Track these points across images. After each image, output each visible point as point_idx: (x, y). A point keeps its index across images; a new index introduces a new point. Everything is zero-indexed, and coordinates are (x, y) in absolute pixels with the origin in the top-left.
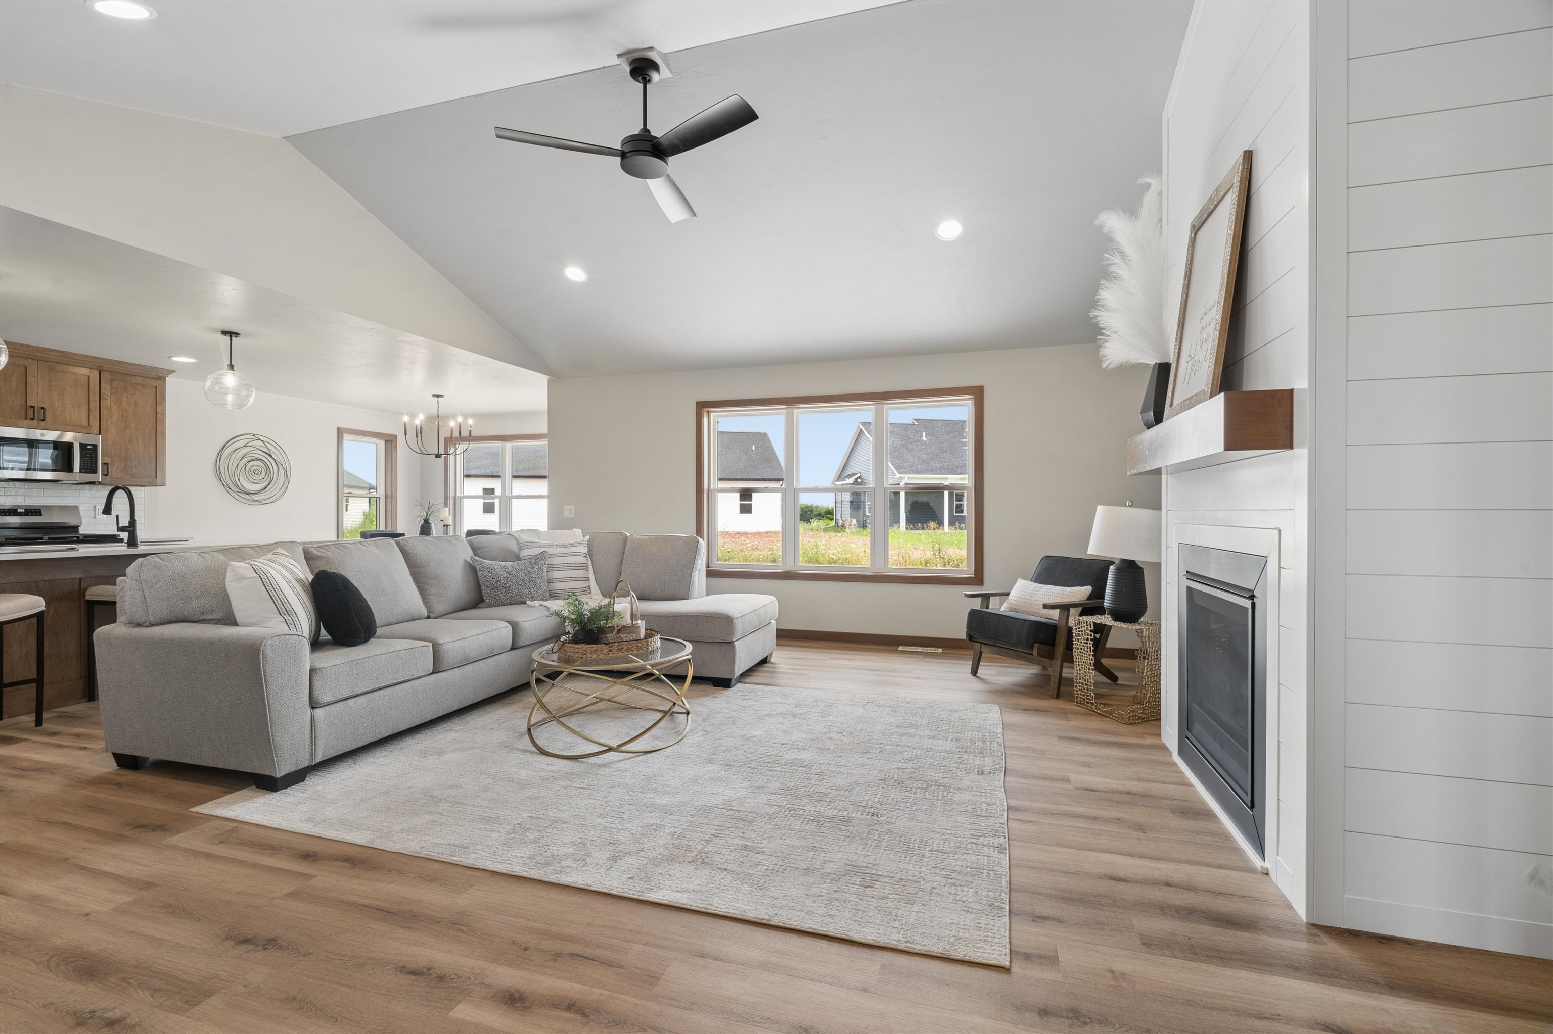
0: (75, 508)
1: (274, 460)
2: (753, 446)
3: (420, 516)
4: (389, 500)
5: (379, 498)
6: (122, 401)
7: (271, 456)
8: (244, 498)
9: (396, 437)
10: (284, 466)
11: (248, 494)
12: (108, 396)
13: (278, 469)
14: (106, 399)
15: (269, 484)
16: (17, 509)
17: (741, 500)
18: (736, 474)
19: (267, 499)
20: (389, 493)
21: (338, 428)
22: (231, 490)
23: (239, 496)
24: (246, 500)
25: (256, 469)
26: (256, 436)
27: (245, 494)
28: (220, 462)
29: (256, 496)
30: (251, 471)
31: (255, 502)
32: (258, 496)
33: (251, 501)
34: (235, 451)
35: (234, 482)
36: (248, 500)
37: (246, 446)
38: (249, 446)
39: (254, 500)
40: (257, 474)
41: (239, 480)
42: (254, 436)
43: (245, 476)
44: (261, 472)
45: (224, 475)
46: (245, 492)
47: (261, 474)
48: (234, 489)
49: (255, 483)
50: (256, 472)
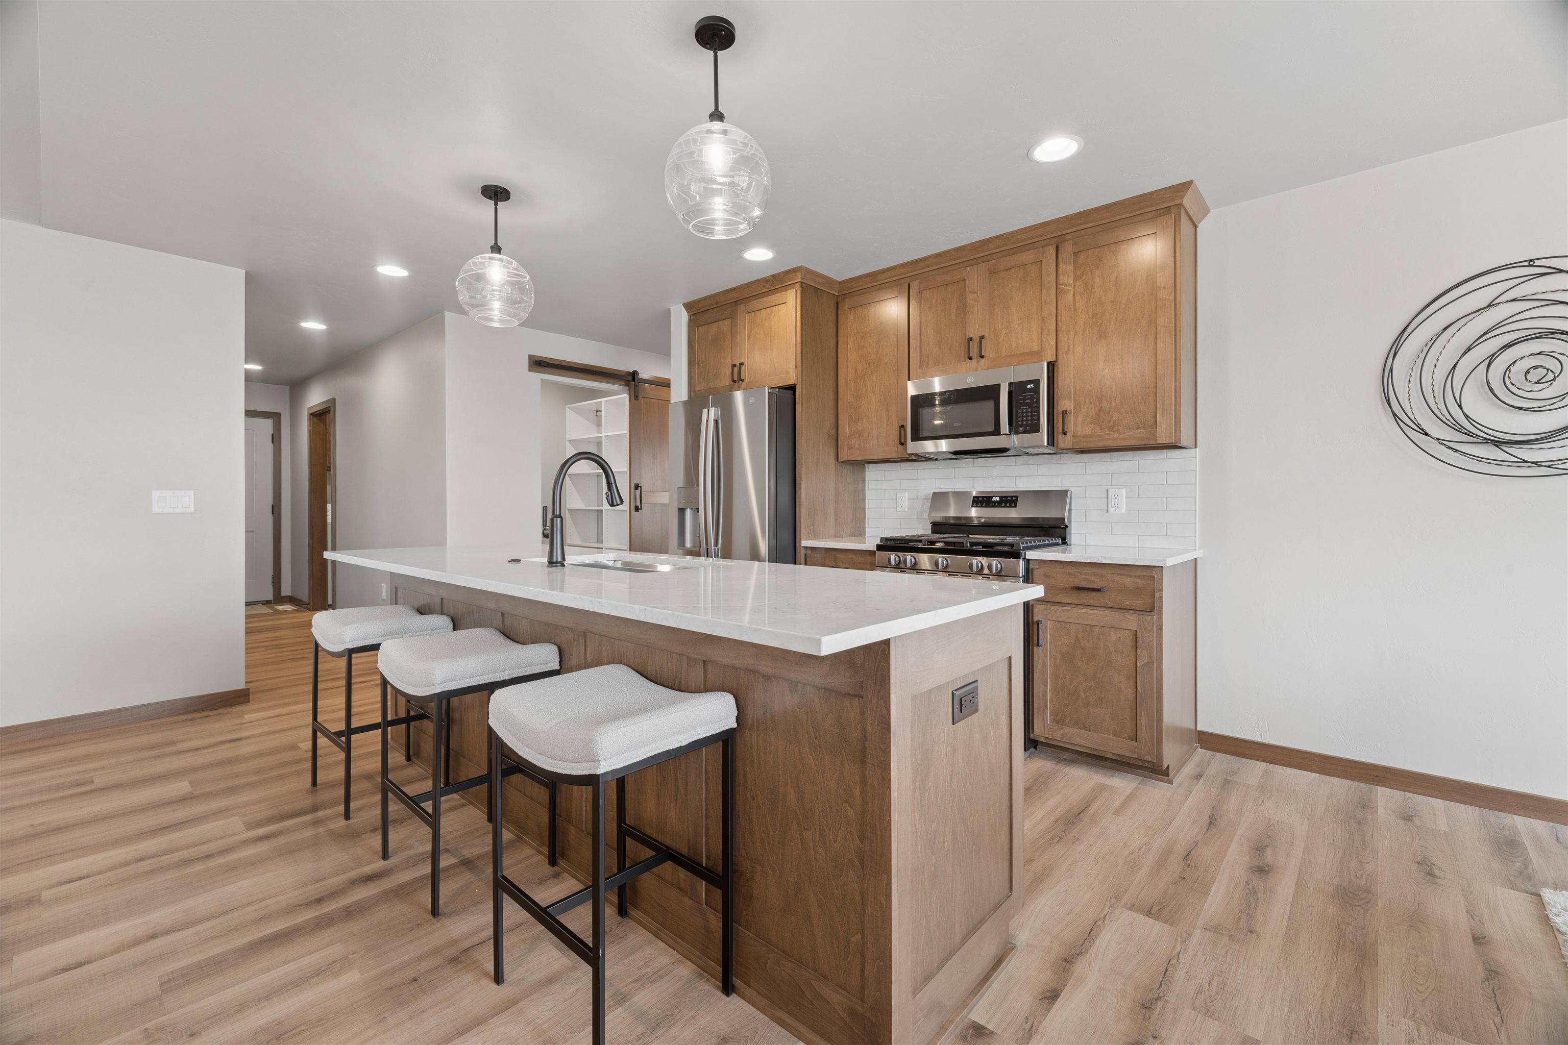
0: (1062, 495)
6: (1093, 288)
8: (1481, 459)
11: (1497, 443)
12: (1069, 285)
14: (1066, 292)
16: (992, 497)
22: (1427, 434)
23: (1464, 454)
24: (1489, 461)
25: (1536, 367)
26: (1537, 263)
27: (1486, 446)
28: (1391, 371)
29: (1531, 449)
30: (1509, 377)
31: (1529, 467)
32: (1540, 449)
33: (1509, 464)
34: (1445, 329)
35: (1444, 416)
36: (1499, 462)
37: (1490, 305)
38: (1507, 302)
39: (1525, 461)
40: (1537, 383)
41: (1460, 406)
42: (1532, 266)
43: (1485, 392)
44: (1556, 375)
45: (1410, 406)
46: (1485, 441)
47: (1557, 379)
48: (1437, 430)
49: (1529, 409)
50: (1534, 376)
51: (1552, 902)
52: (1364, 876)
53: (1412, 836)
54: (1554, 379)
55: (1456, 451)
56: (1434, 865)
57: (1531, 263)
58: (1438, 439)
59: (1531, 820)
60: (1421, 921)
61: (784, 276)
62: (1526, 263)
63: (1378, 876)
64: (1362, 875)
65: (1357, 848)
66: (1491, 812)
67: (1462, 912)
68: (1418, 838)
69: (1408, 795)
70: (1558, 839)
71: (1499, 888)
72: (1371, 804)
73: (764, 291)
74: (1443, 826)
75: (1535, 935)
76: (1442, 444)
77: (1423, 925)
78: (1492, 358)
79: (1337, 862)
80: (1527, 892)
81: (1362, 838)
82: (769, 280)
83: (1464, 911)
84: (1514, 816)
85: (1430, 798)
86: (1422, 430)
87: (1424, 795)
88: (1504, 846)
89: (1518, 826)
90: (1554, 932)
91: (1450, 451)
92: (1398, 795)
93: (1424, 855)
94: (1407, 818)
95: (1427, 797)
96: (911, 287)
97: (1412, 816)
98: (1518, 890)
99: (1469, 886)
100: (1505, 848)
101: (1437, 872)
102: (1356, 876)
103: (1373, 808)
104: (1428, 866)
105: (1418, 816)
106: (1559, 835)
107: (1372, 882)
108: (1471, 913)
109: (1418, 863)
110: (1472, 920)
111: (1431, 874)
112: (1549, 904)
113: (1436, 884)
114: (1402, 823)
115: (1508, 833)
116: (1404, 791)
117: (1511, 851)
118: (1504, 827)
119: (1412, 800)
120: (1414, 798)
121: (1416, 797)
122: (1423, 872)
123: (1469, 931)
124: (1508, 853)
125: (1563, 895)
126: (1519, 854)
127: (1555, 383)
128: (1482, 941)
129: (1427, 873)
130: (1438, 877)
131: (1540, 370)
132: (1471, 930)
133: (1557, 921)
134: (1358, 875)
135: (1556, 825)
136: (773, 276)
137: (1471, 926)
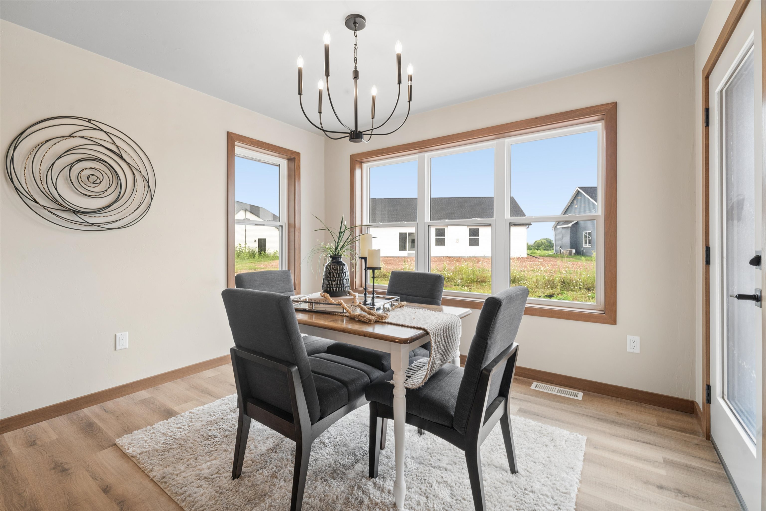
1: (128, 164)
3: (325, 250)
4: (292, 230)
5: (282, 226)
7: (121, 157)
8: (67, 220)
9: (299, 154)
10: (144, 173)
11: (75, 212)
13: (135, 179)
15: (115, 202)
19: (112, 222)
20: (292, 222)
21: (228, 132)
22: (36, 202)
23: (58, 216)
24: (71, 221)
25: (93, 175)
26: (92, 122)
27: (68, 213)
28: (12, 158)
29: (91, 216)
30: (80, 177)
31: (90, 226)
32: (94, 217)
33: (81, 224)
34: (47, 141)
35: (47, 192)
36: (76, 222)
37: (70, 136)
38: (79, 137)
39: (88, 223)
40: (93, 183)
41: (56, 189)
42: (90, 122)
43: (68, 183)
44: (101, 181)
45: (26, 183)
46: (69, 210)
47: (101, 183)
48: (42, 201)
49: (89, 196)
50: (92, 179)
51: (123, 444)
52: (27, 503)
53: (41, 453)
54: (100, 183)
55: (54, 214)
56: (62, 463)
57: (89, 121)
58: (43, 206)
59: (91, 407)
60: (74, 504)
62: (87, 120)
63: (35, 495)
64: (25, 503)
65: (12, 486)
66: (72, 414)
67: (91, 481)
68: (45, 453)
69: (25, 429)
70: (106, 411)
71: (98, 453)
72: (5, 449)
74: (54, 437)
75: (125, 467)
76: (46, 209)
77: (77, 506)
78: (72, 165)
79: (3, 507)
80: (110, 447)
81: (11, 477)
83: (91, 479)
84: (83, 410)
85: (38, 424)
86: (34, 199)
87: (34, 423)
88: (87, 429)
89: (88, 414)
90: (130, 459)
91: (50, 213)
92: (18, 432)
93: (54, 461)
94: (32, 443)
95: (36, 424)
97: (34, 441)
98: (106, 448)
99: (85, 463)
100: (89, 430)
101: (66, 467)
102: (22, 506)
103: (7, 451)
104: (60, 466)
105: (37, 439)
106: (105, 408)
107: (34, 502)
108: (95, 478)
109: (54, 468)
110: (97, 481)
111: (64, 470)
112: (122, 446)
113: (70, 474)
114: (30, 449)
115: (85, 421)
116: (22, 427)
117: (92, 430)
118: (82, 419)
119: (29, 430)
120: (30, 429)
121: (30, 427)
122: (59, 472)
123: (99, 489)
124: (91, 432)
125: (125, 437)
126: (96, 429)
127: (100, 185)
128: (108, 489)
129: (62, 471)
130: (69, 469)
131: (94, 176)
132: (100, 487)
133: (130, 452)
134: (23, 505)
135: (101, 404)
137: (99, 485)
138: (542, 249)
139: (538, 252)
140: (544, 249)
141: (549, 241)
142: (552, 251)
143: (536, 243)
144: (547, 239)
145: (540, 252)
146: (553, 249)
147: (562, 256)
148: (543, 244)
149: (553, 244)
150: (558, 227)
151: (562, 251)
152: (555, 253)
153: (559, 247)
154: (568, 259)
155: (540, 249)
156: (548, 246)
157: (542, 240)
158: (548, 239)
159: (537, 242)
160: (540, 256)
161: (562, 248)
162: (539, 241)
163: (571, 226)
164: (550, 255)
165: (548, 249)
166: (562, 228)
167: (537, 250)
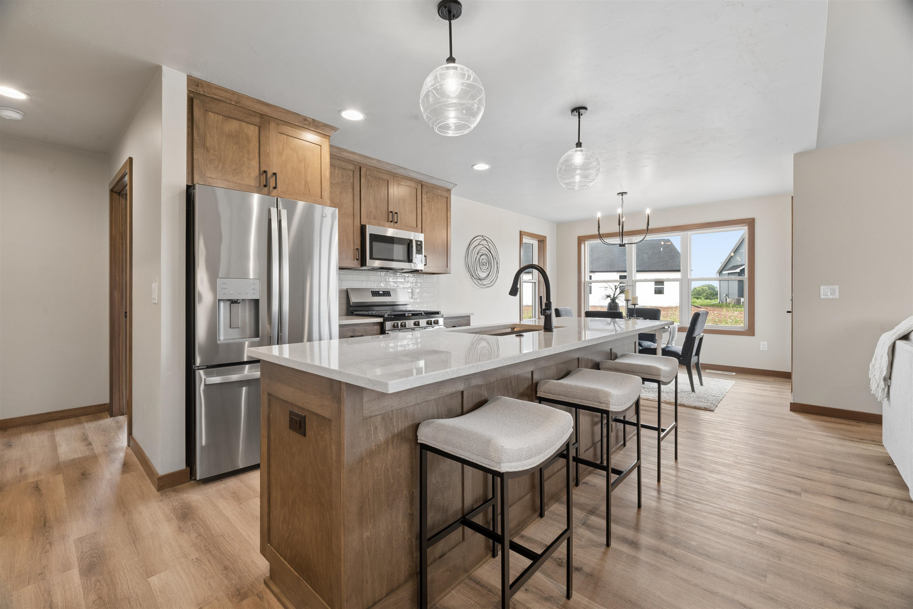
1: (492, 254)
2: (662, 248)
4: (541, 285)
5: (535, 283)
6: (432, 209)
7: (490, 252)
8: (479, 283)
9: (546, 237)
10: (496, 259)
12: (425, 204)
13: (494, 262)
15: (489, 274)
17: (655, 285)
18: (652, 267)
19: (489, 284)
21: (520, 231)
27: (479, 280)
30: (482, 263)
32: (485, 281)
33: (481, 285)
34: (475, 248)
37: (479, 244)
40: (484, 266)
43: (479, 266)
49: (483, 272)
61: (321, 126)
62: (482, 237)
73: (297, 124)
78: (480, 258)
82: (308, 121)
96: (362, 170)
131: (485, 262)
136: (314, 121)
138: (703, 298)
139: (699, 301)
140: (706, 297)
141: (712, 288)
142: (716, 300)
143: (695, 291)
144: (708, 285)
145: (701, 301)
146: (718, 298)
147: (728, 305)
148: (704, 291)
149: (718, 291)
150: (724, 272)
151: (728, 300)
152: (720, 302)
153: (725, 295)
154: (735, 309)
155: (701, 298)
156: (711, 294)
157: (702, 287)
158: (711, 285)
159: (697, 289)
160: (701, 305)
161: (728, 297)
162: (699, 289)
163: (739, 271)
164: (714, 304)
165: (711, 297)
166: (729, 273)
167: (697, 298)
